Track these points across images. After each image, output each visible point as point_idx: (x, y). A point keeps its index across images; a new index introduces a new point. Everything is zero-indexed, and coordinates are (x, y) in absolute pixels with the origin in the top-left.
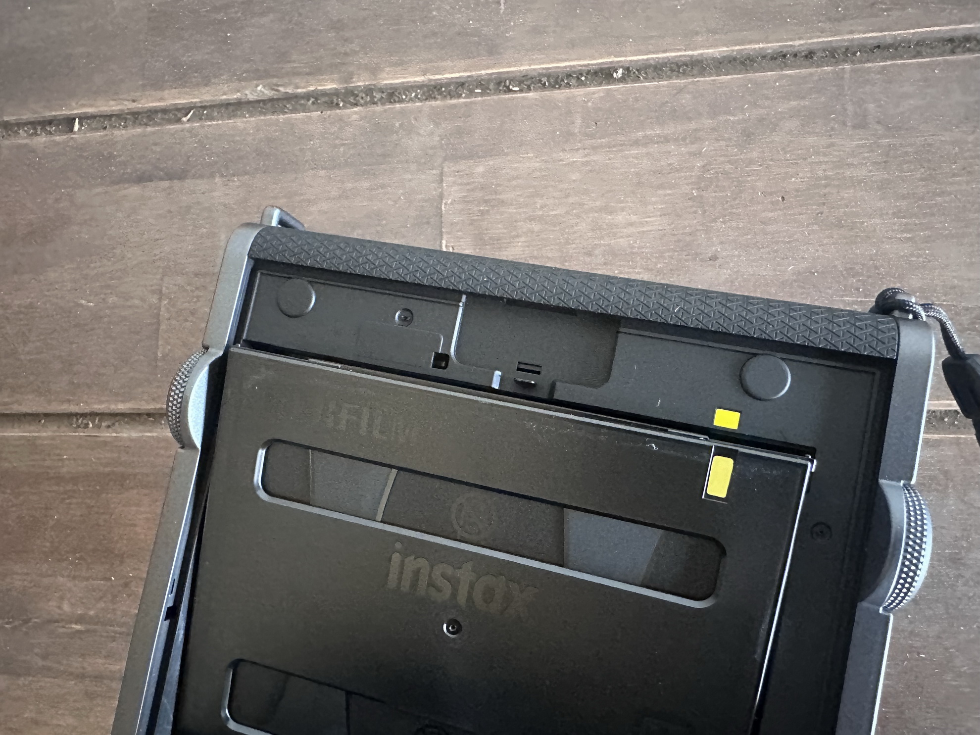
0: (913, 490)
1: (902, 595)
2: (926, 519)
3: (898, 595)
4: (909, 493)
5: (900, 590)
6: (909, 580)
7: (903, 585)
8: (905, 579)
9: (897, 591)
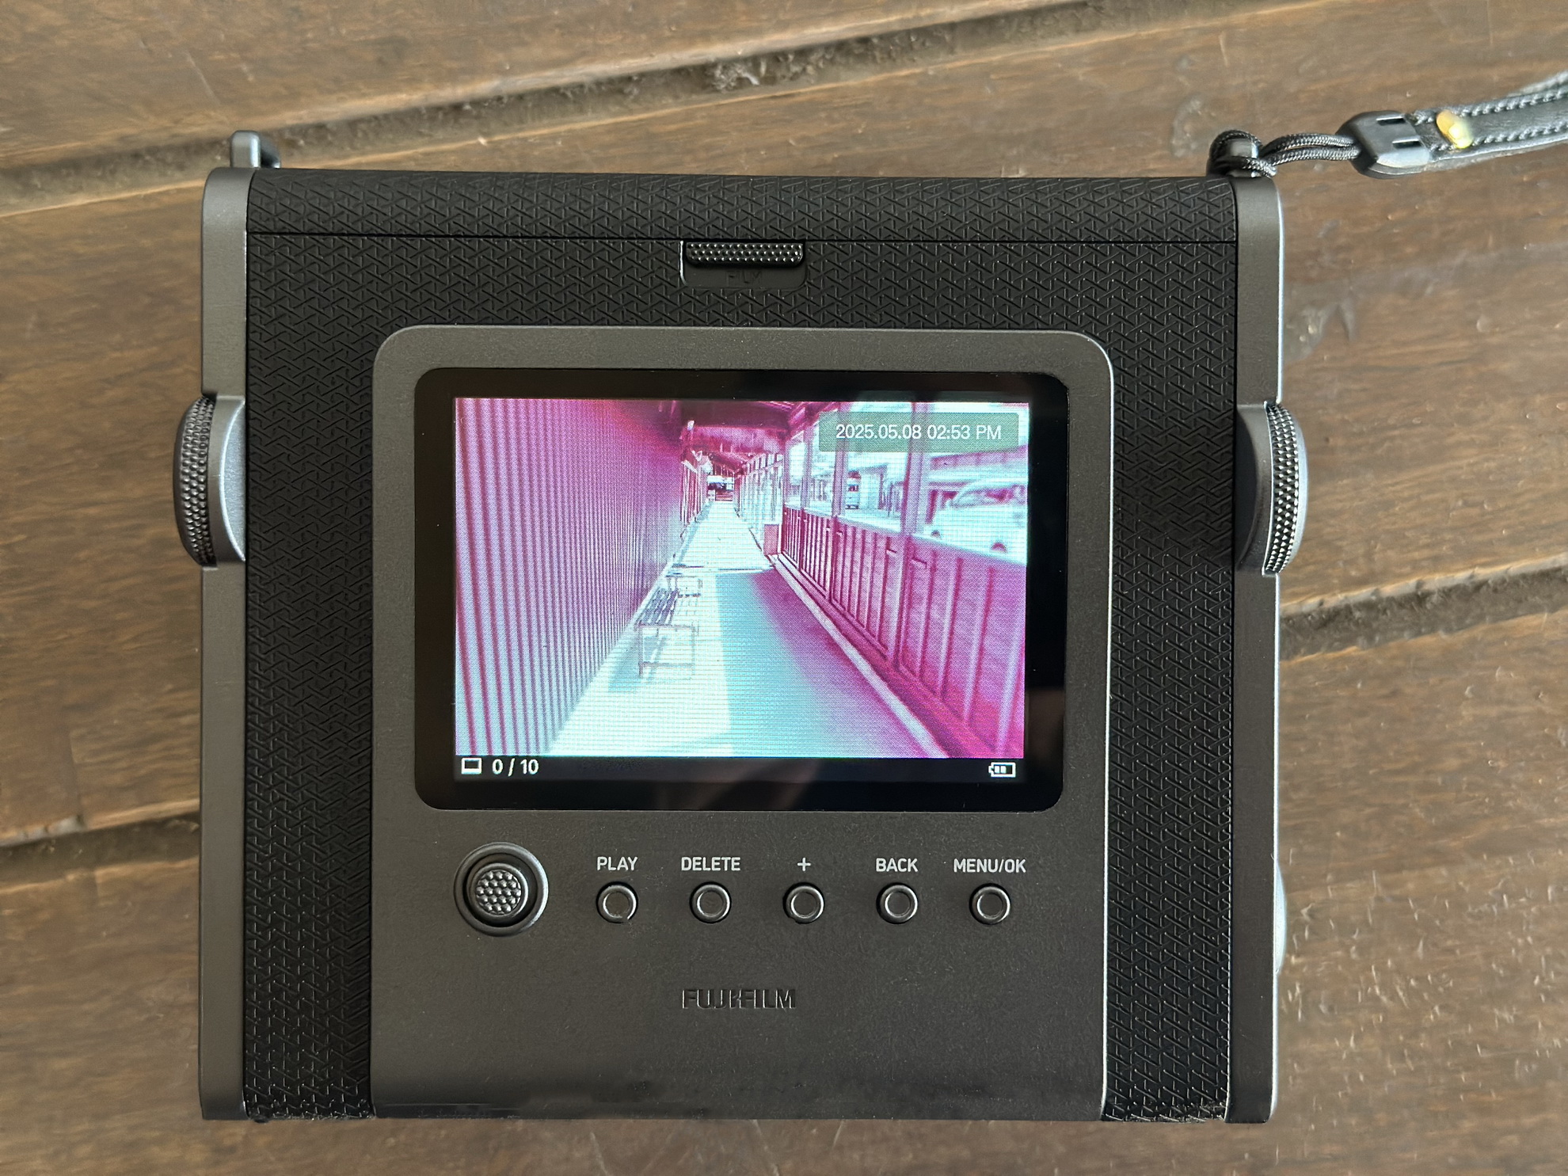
0: (1281, 410)
1: (1282, 550)
2: (1295, 443)
3: (1278, 551)
4: (1276, 415)
5: (1279, 545)
6: (1286, 530)
7: (1280, 538)
8: (1281, 531)
9: (1275, 547)
